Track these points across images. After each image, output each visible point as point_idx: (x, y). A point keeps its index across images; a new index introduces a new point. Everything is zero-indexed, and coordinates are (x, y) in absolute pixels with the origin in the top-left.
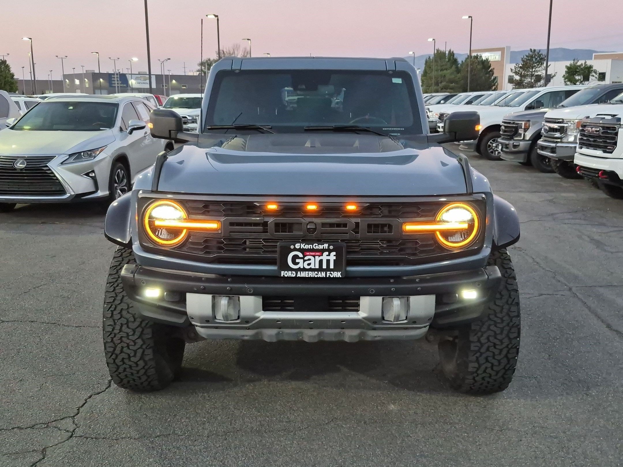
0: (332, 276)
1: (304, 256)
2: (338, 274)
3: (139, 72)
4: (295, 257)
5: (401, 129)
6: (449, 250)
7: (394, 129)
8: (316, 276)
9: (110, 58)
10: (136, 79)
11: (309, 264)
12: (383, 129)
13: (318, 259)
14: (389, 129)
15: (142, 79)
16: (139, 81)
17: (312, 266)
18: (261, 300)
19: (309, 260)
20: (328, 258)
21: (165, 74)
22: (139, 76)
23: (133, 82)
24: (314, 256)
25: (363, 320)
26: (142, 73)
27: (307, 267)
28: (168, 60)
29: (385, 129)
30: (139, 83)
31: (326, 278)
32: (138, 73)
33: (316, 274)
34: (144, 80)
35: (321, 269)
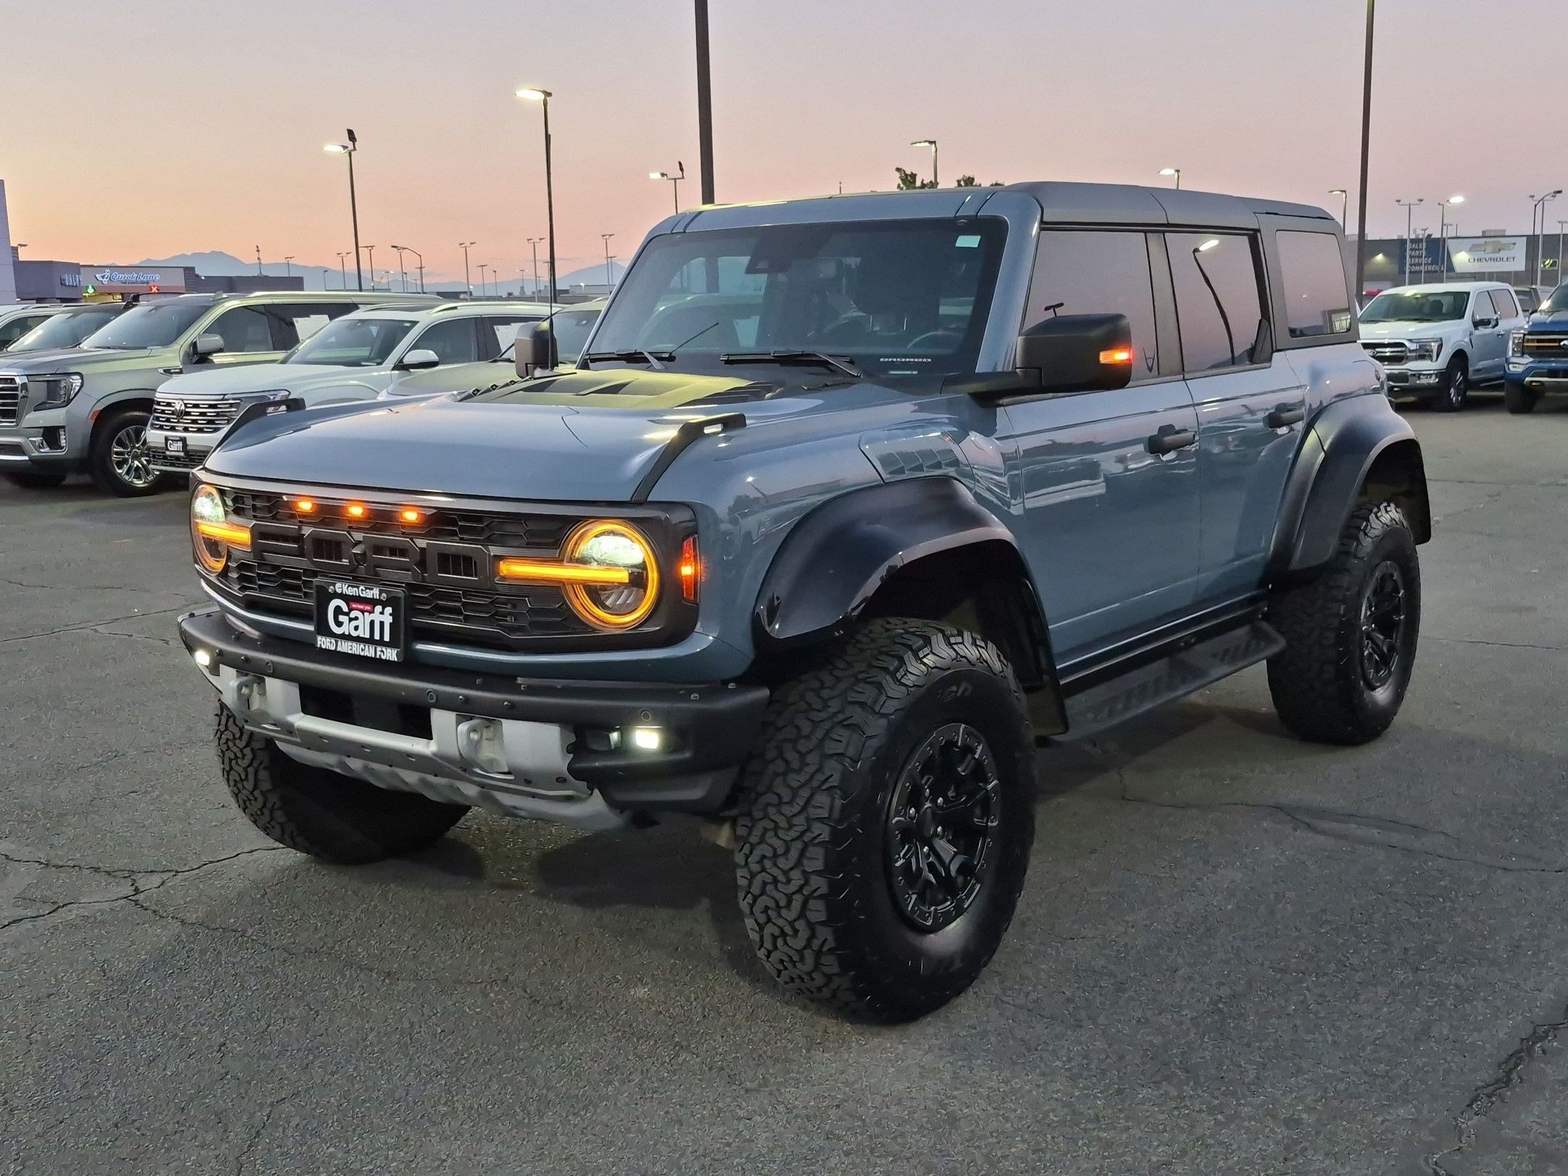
0: (383, 657)
1: (351, 610)
2: (391, 654)
3: (1484, 232)
4: (338, 610)
5: (925, 360)
6: (595, 630)
7: (907, 360)
8: (362, 654)
9: (1399, 201)
10: (1472, 249)
11: (356, 628)
12: (882, 360)
13: (368, 617)
14: (895, 360)
15: (1489, 249)
16: (1481, 255)
17: (360, 633)
18: (297, 691)
19: (356, 618)
20: (382, 618)
21: (1545, 233)
22: (1482, 241)
23: (1461, 259)
24: (363, 612)
25: (433, 757)
26: (1492, 234)
27: (354, 634)
28: (1558, 195)
29: (886, 360)
30: (1480, 260)
31: (375, 659)
32: (1480, 234)
33: (362, 650)
34: (1494, 252)
35: (370, 641)
